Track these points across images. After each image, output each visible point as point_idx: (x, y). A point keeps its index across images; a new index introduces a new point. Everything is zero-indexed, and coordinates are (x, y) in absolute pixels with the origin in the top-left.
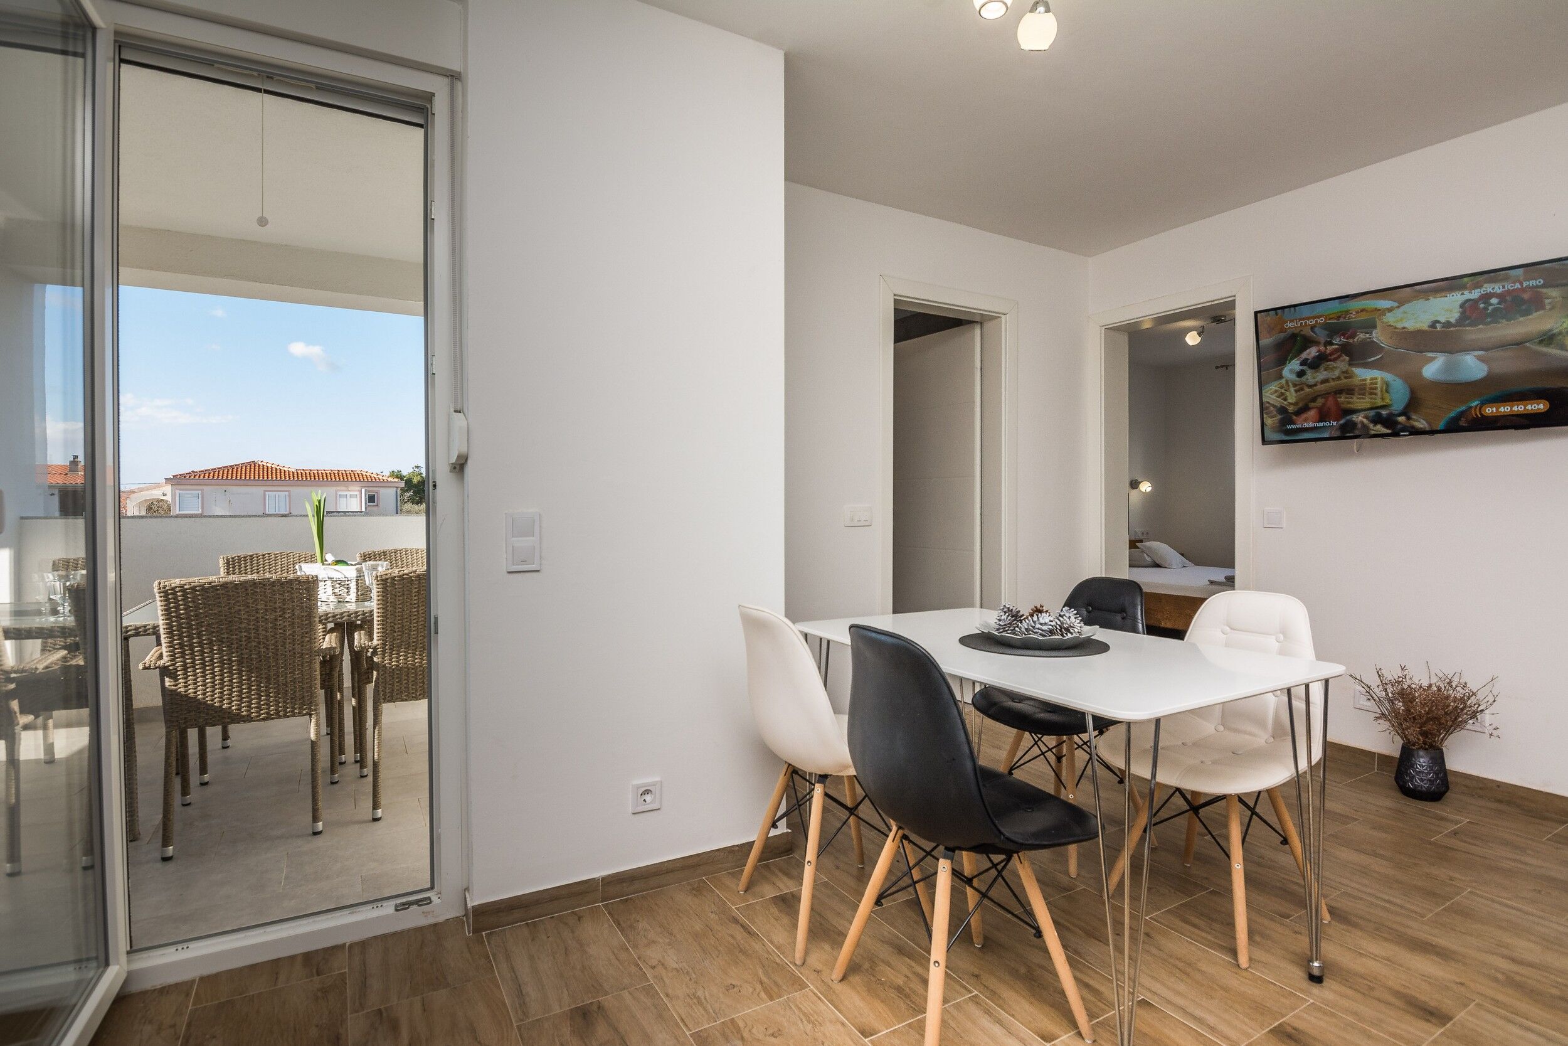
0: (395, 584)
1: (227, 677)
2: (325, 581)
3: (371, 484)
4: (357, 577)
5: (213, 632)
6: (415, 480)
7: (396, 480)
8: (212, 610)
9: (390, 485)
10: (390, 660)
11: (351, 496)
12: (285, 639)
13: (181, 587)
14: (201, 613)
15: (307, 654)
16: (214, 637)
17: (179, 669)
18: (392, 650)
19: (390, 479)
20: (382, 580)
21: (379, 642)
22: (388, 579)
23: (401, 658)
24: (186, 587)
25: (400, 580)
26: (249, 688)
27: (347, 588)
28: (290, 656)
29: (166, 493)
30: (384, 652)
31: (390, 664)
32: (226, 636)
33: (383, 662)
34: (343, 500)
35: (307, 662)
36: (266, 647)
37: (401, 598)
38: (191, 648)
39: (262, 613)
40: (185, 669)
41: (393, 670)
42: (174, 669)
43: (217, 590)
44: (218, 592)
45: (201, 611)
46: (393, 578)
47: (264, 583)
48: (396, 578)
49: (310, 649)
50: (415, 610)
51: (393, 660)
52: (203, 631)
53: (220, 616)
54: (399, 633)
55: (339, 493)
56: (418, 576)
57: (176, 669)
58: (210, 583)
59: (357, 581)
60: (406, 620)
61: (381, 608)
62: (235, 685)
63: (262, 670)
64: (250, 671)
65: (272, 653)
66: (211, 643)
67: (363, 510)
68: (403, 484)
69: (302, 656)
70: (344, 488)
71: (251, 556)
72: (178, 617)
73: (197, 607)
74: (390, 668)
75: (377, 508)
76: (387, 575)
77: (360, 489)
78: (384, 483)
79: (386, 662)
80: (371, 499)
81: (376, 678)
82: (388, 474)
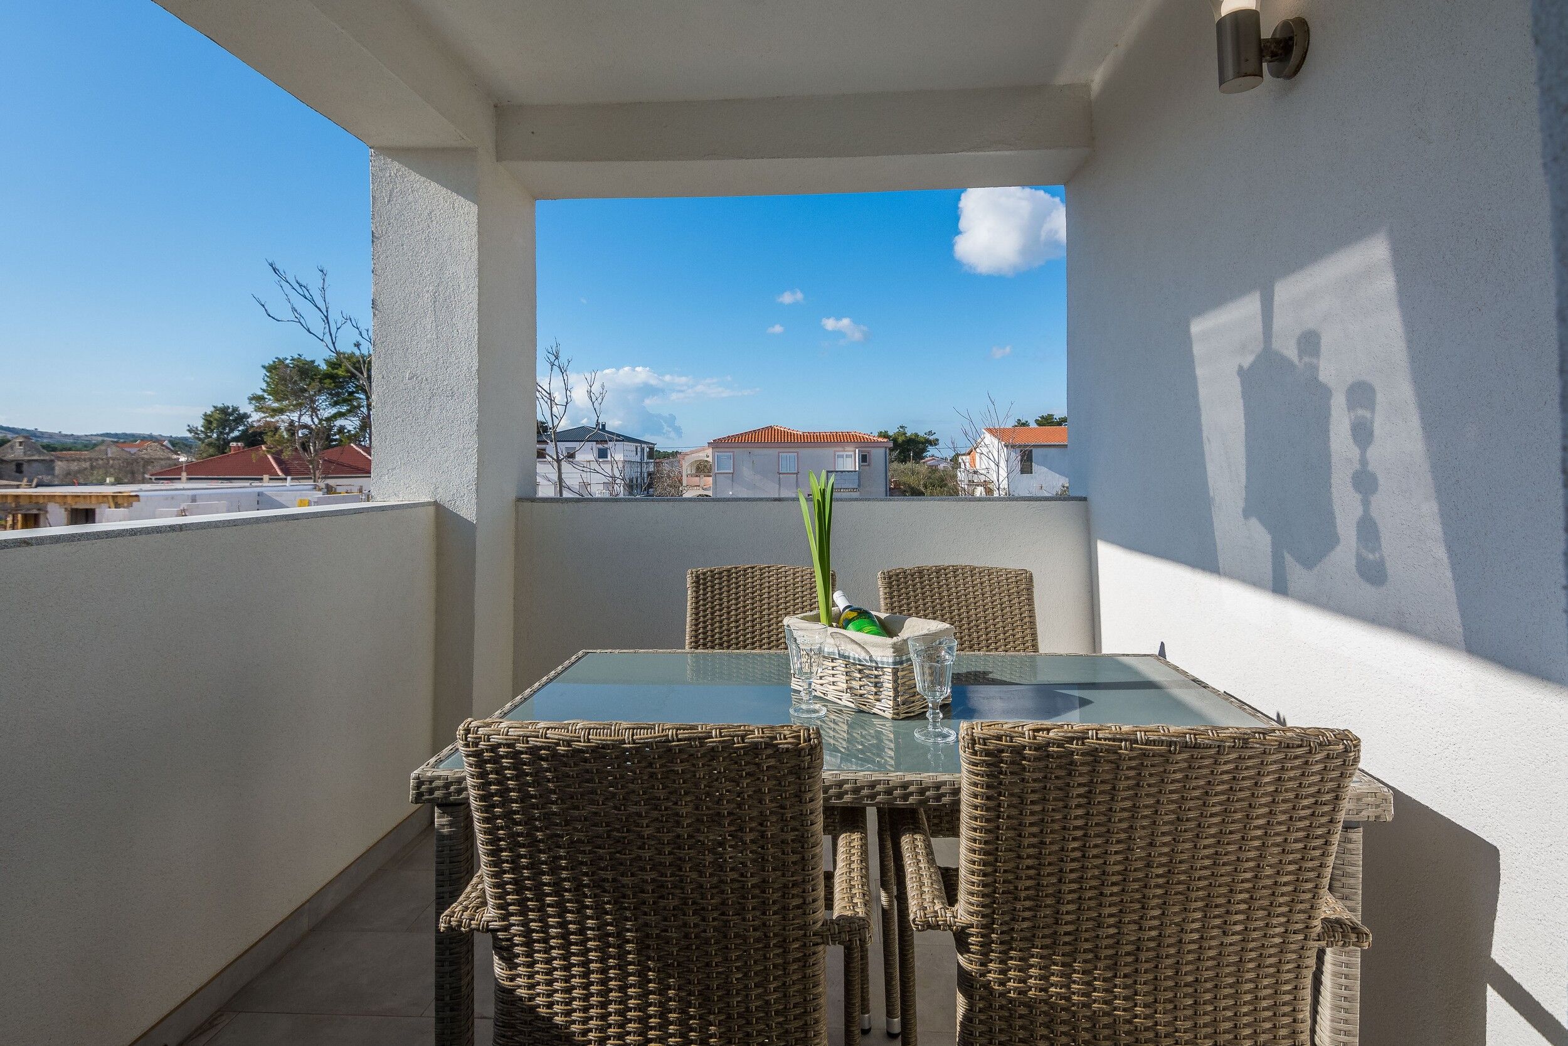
0: (1024, 769)
1: (615, 979)
2: (833, 660)
3: (863, 445)
4: (895, 663)
5: (582, 863)
6: (900, 440)
7: (885, 440)
8: (577, 808)
9: (878, 445)
10: (1003, 972)
11: (847, 456)
12: (744, 898)
13: (508, 746)
14: (555, 814)
15: (796, 940)
16: (586, 874)
17: (517, 940)
18: (1007, 945)
19: (880, 440)
20: (988, 753)
21: (974, 920)
22: (1002, 751)
23: (1032, 971)
24: (519, 746)
25: (1037, 759)
26: (662, 1015)
27: (876, 685)
28: (757, 940)
29: (707, 455)
30: (986, 946)
31: (1002, 983)
32: (609, 875)
33: (983, 975)
34: (840, 460)
35: (795, 961)
36: (700, 911)
37: (1037, 808)
38: (540, 897)
39: (689, 825)
40: (529, 944)
41: (1011, 1001)
42: (507, 940)
43: (586, 760)
44: (588, 766)
45: (554, 808)
46: (1018, 751)
47: (692, 751)
48: (1027, 752)
49: (804, 927)
50: (1076, 844)
51: (1011, 974)
52: (561, 858)
53: (595, 825)
54: (1028, 904)
55: (837, 453)
56: (1093, 752)
57: (510, 940)
58: (568, 743)
59: (895, 673)
60: (1049, 870)
61: (981, 829)
62: (632, 1003)
63: (690, 971)
64: (664, 972)
65: (715, 929)
66: (578, 888)
67: (857, 469)
68: (891, 445)
69: (783, 943)
70: (841, 449)
71: (729, 571)
72: (508, 815)
73: (544, 795)
74: (1002, 995)
75: (867, 467)
76: (999, 738)
77: (853, 449)
78: (875, 444)
79: (990, 977)
80: (864, 458)
81: (965, 1016)
82: (877, 435)
